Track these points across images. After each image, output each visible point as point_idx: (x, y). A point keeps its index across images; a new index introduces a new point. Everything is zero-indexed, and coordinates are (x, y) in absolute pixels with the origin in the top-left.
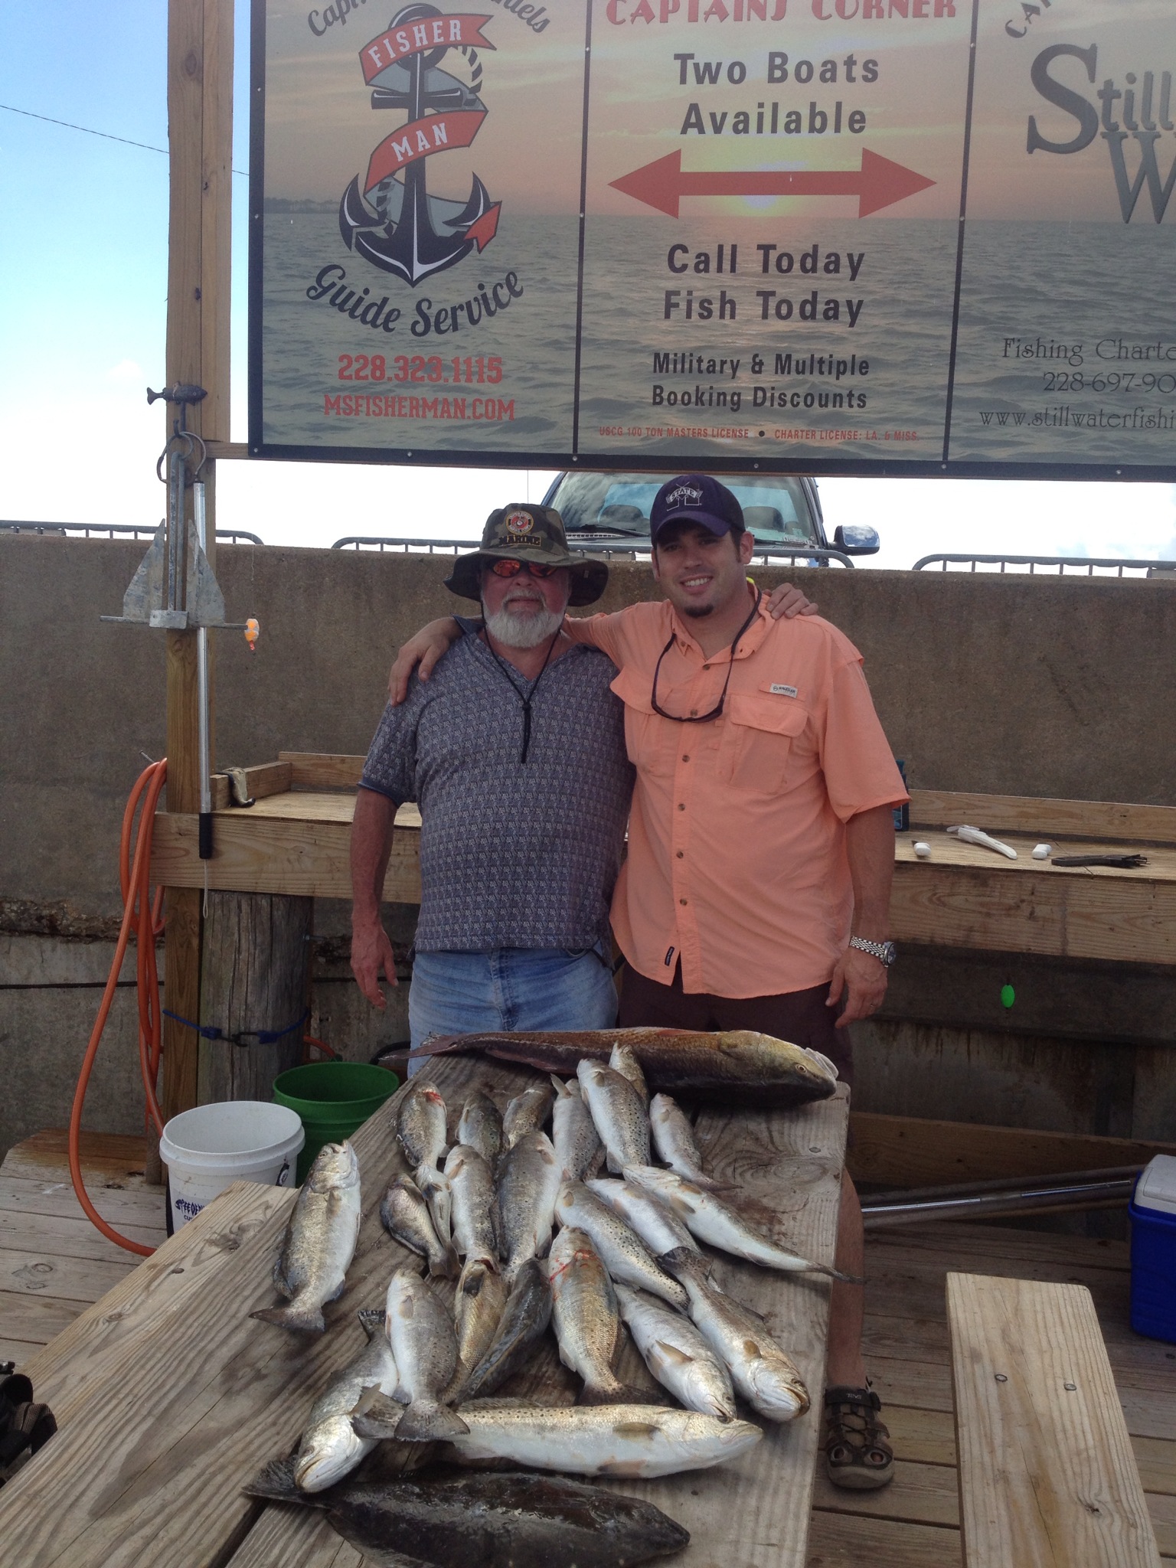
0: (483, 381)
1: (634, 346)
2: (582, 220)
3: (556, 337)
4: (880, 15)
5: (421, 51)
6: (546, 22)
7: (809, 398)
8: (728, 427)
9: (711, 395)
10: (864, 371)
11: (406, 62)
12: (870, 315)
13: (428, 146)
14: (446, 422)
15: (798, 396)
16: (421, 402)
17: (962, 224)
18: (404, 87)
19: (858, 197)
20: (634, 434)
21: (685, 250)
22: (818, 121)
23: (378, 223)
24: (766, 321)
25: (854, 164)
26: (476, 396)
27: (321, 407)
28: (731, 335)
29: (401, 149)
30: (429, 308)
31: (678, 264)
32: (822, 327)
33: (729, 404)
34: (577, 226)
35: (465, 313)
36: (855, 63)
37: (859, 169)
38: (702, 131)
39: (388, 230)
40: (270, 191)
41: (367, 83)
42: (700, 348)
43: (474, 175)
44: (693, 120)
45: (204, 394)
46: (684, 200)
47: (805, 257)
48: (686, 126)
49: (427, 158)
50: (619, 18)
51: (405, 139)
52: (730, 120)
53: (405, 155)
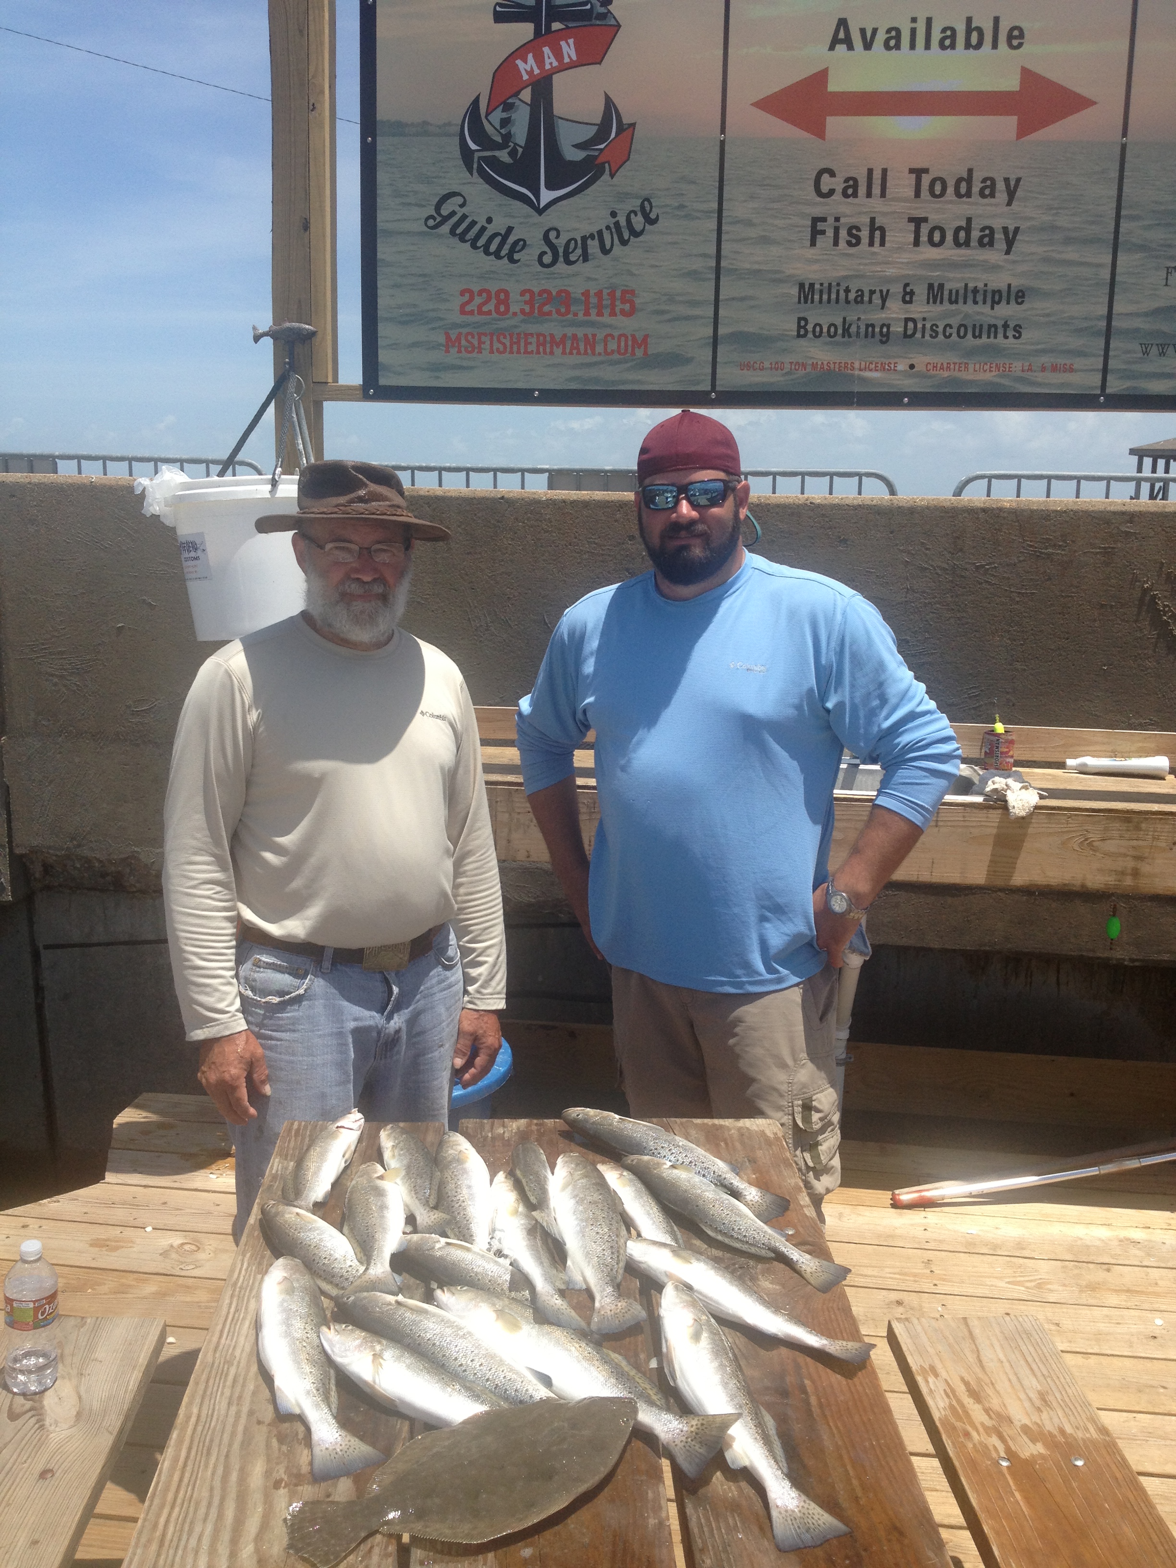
0: (616, 315)
1: (778, 276)
2: (722, 143)
3: (694, 267)
7: (962, 329)
8: (876, 360)
9: (858, 327)
10: (1020, 300)
12: (1028, 242)
13: (555, 64)
14: (575, 359)
15: (951, 327)
16: (548, 339)
17: (1124, 147)
19: (1016, 117)
20: (777, 369)
21: (832, 174)
22: (974, 37)
23: (500, 147)
24: (916, 249)
25: (1011, 83)
26: (608, 331)
27: (440, 345)
28: (880, 264)
29: (527, 67)
30: (558, 237)
31: (825, 189)
32: (975, 254)
33: (878, 337)
34: (718, 149)
35: (596, 242)
37: (1018, 89)
38: (850, 47)
39: (513, 153)
40: (383, 112)
42: (846, 277)
43: (606, 94)
44: (842, 35)
47: (959, 181)
48: (835, 41)
49: (554, 76)
51: (530, 56)
52: (881, 37)
53: (530, 73)
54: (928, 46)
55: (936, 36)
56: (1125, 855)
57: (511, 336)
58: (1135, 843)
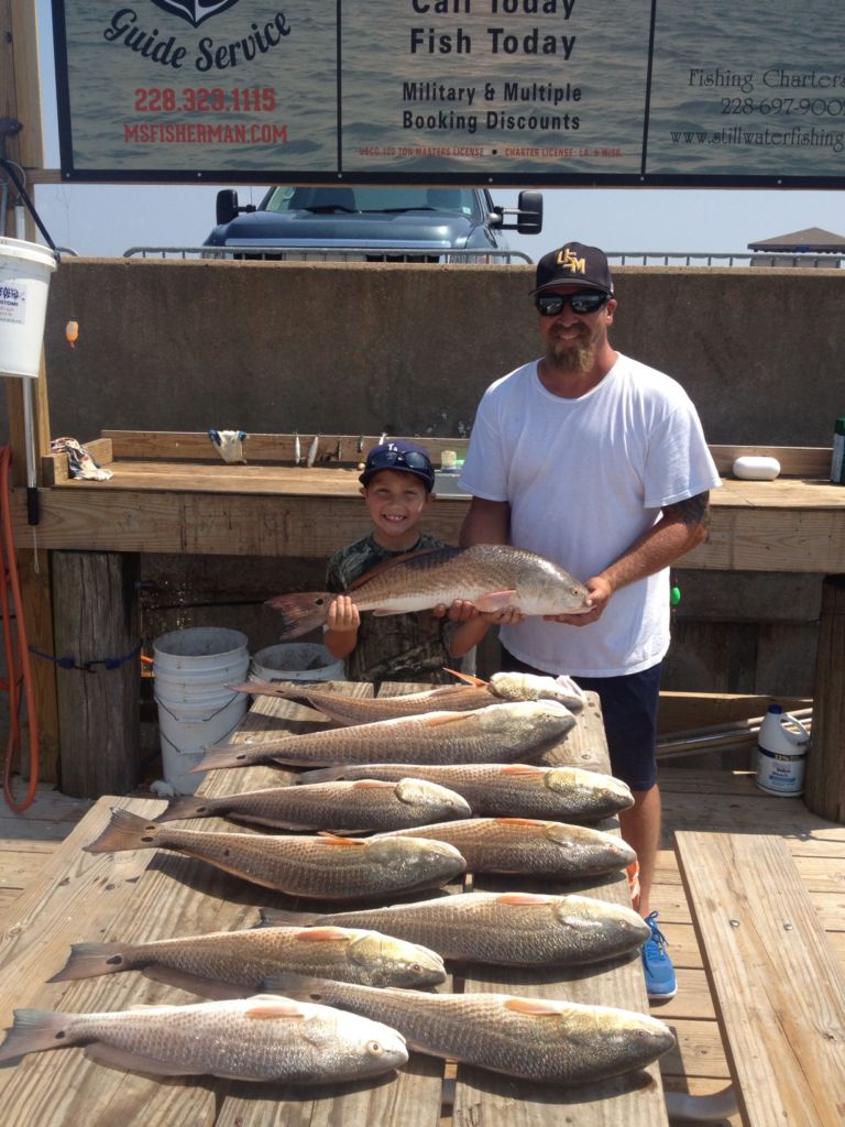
45: (20, 127)
57: (178, 126)
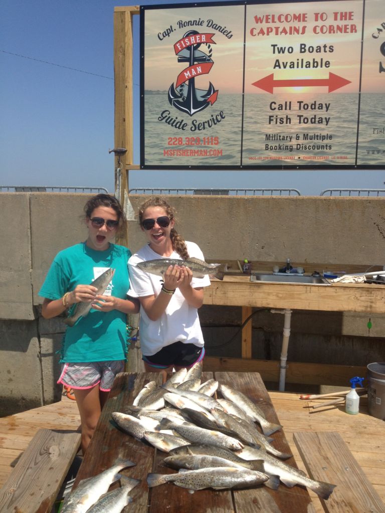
2: (243, 95)
4: (334, 32)
5: (193, 45)
6: (232, 36)
11: (189, 48)
13: (195, 74)
17: (360, 94)
18: (188, 56)
19: (328, 87)
22: (315, 64)
23: (180, 97)
25: (327, 77)
29: (187, 75)
36: (326, 47)
37: (329, 79)
38: (280, 68)
39: (183, 99)
40: (146, 88)
41: (176, 55)
43: (210, 82)
44: (277, 64)
46: (275, 89)
48: (275, 66)
49: (195, 77)
50: (254, 34)
51: (188, 72)
52: (289, 64)
53: (188, 76)
54: (302, 67)
55: (304, 64)
56: (367, 301)
58: (370, 298)
